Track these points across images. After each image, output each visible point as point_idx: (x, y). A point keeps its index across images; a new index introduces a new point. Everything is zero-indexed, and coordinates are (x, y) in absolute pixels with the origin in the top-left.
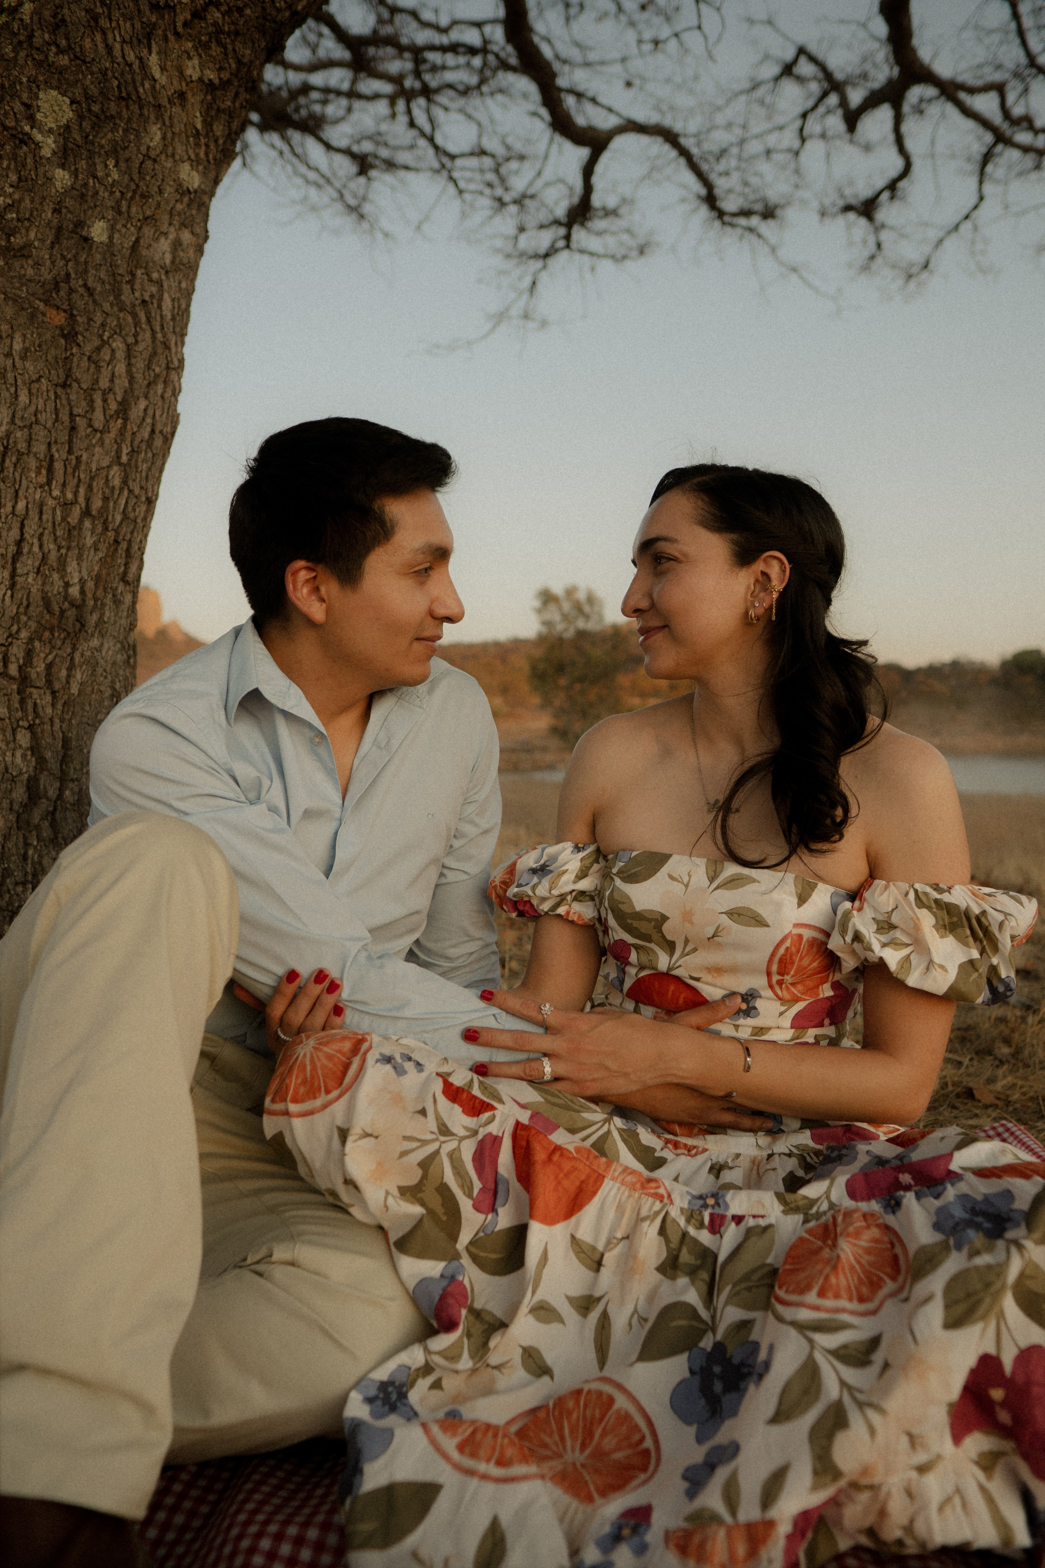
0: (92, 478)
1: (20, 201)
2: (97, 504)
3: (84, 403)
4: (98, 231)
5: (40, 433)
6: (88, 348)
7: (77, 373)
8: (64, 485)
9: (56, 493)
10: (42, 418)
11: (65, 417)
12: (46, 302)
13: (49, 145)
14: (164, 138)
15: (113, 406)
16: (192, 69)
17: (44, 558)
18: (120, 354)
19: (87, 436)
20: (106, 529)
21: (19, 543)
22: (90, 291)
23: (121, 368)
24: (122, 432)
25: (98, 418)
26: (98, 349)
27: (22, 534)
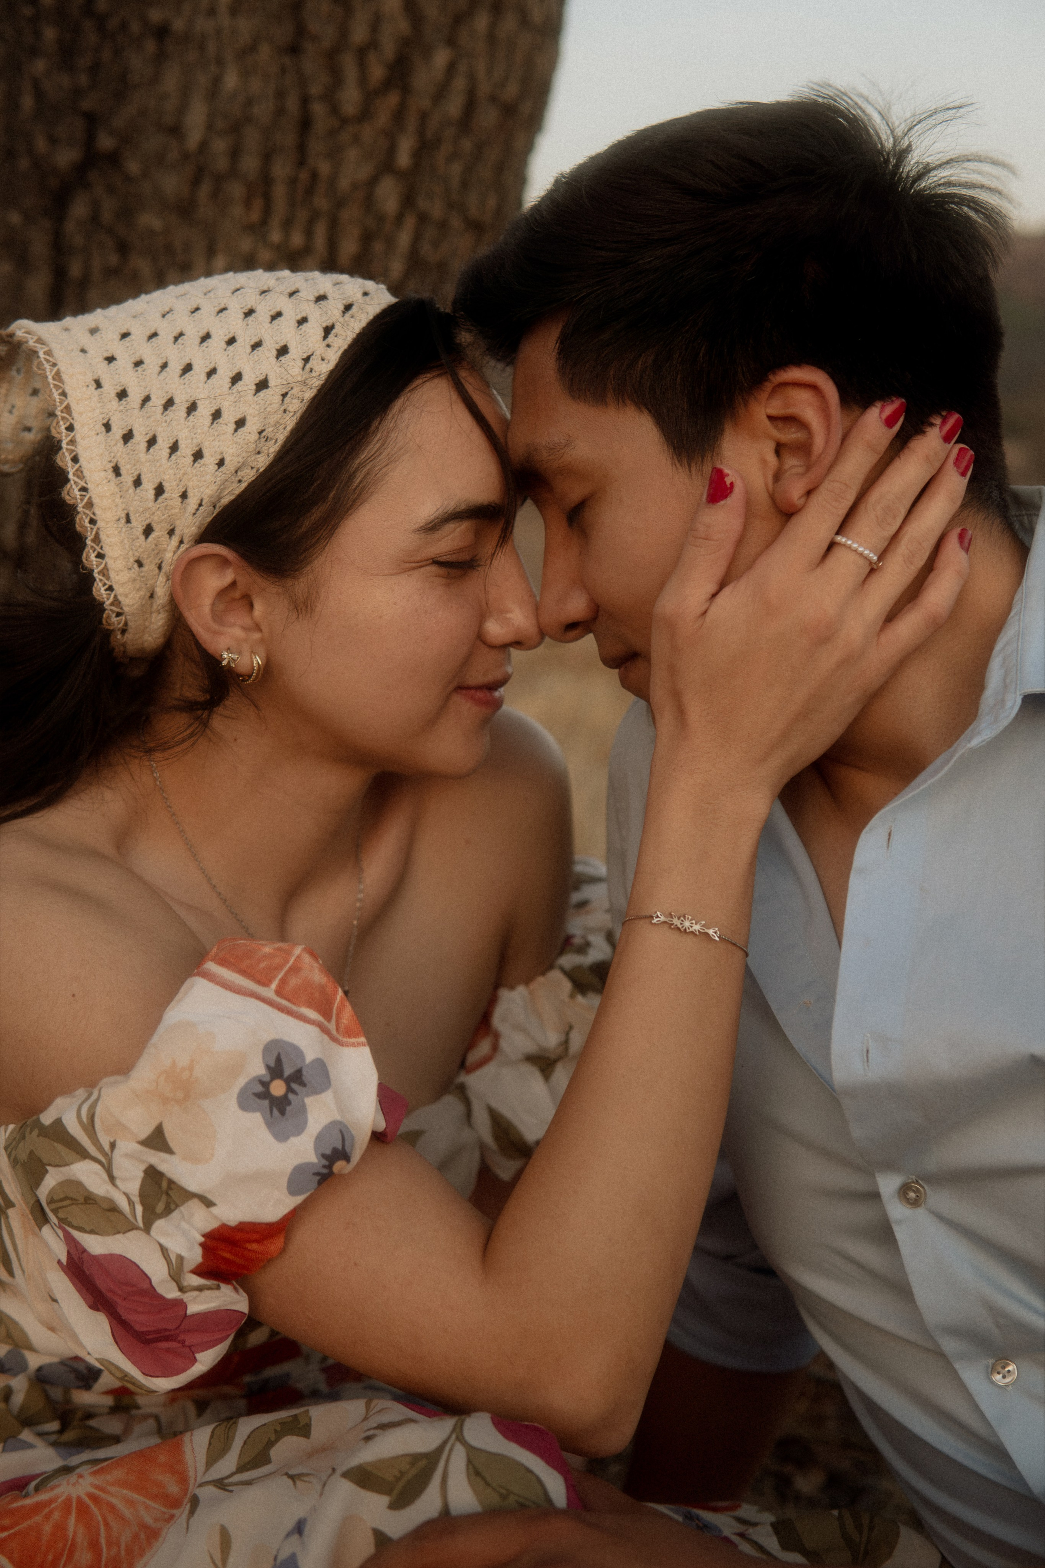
0: (340, 205)
3: (323, 76)
7: (314, 26)
8: (288, 223)
9: (275, 238)
10: (256, 110)
19: (332, 132)
24: (399, 116)
25: (352, 97)
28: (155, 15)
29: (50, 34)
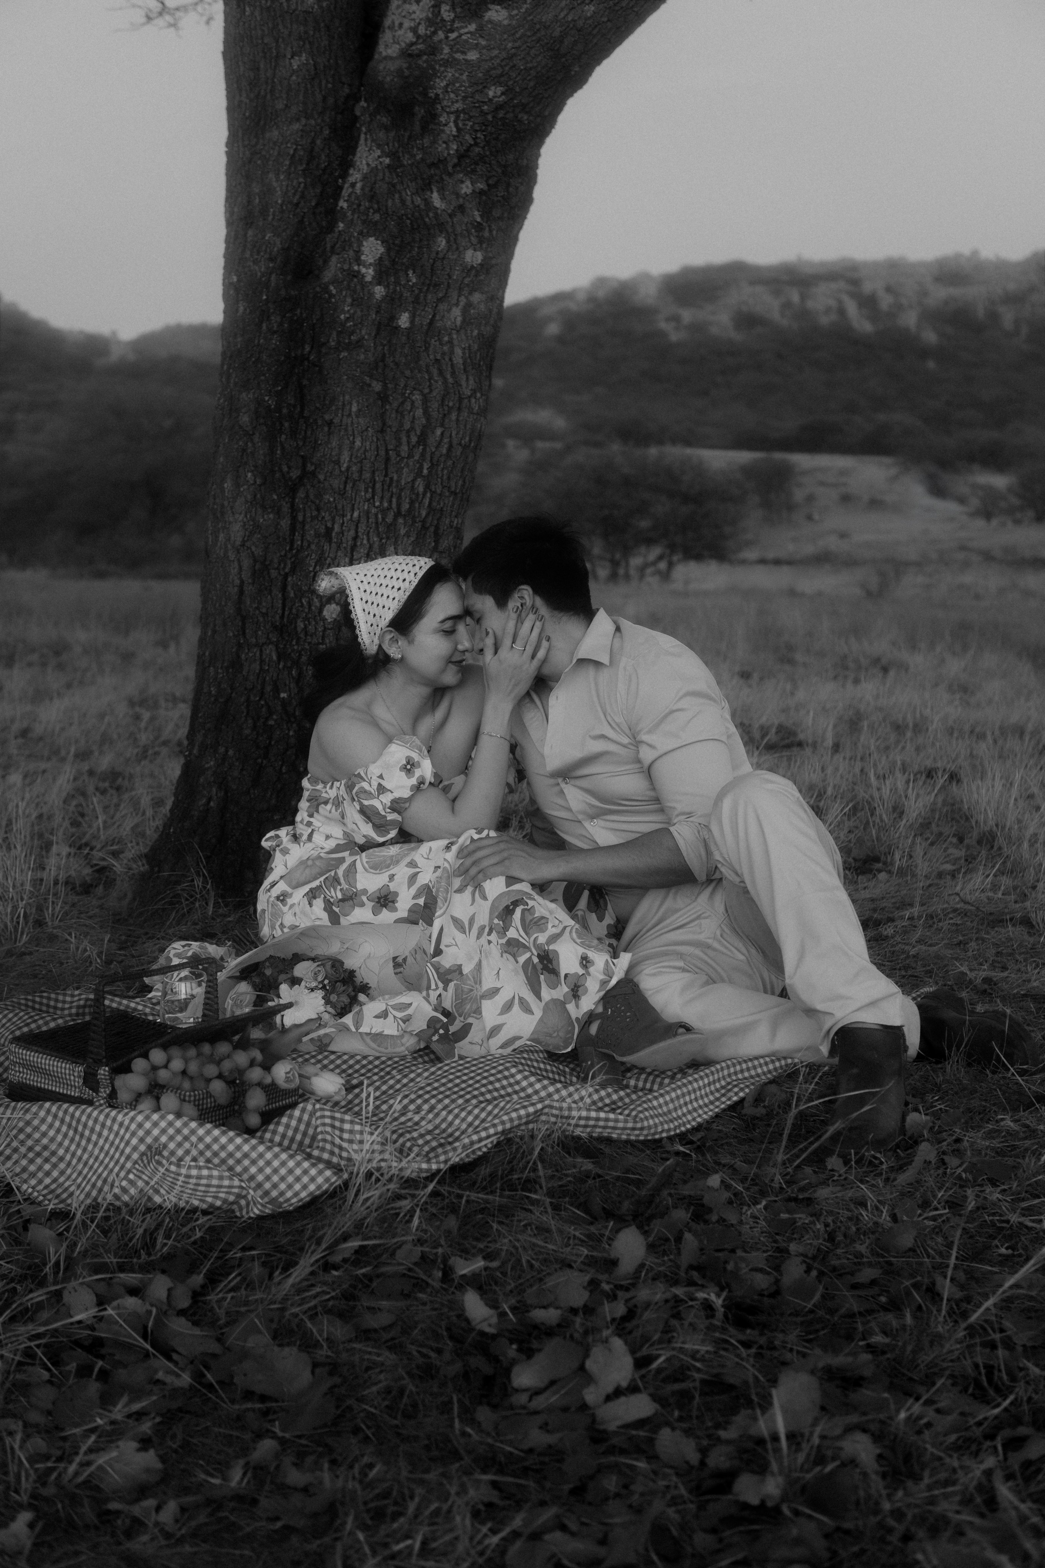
0: (402, 490)
1: (355, 312)
2: (406, 506)
3: (394, 442)
4: (404, 321)
5: (367, 465)
6: (395, 405)
7: (390, 422)
8: (382, 498)
9: (377, 504)
10: (368, 455)
11: (382, 453)
12: (371, 376)
13: (369, 273)
14: (448, 242)
15: (414, 439)
16: (466, 188)
17: (371, 547)
18: (418, 403)
19: (398, 463)
20: (414, 522)
21: (355, 538)
22: (397, 364)
23: (419, 412)
24: (423, 455)
25: (405, 448)
26: (403, 403)
27: (357, 532)
28: (327, 417)
29: (286, 424)
